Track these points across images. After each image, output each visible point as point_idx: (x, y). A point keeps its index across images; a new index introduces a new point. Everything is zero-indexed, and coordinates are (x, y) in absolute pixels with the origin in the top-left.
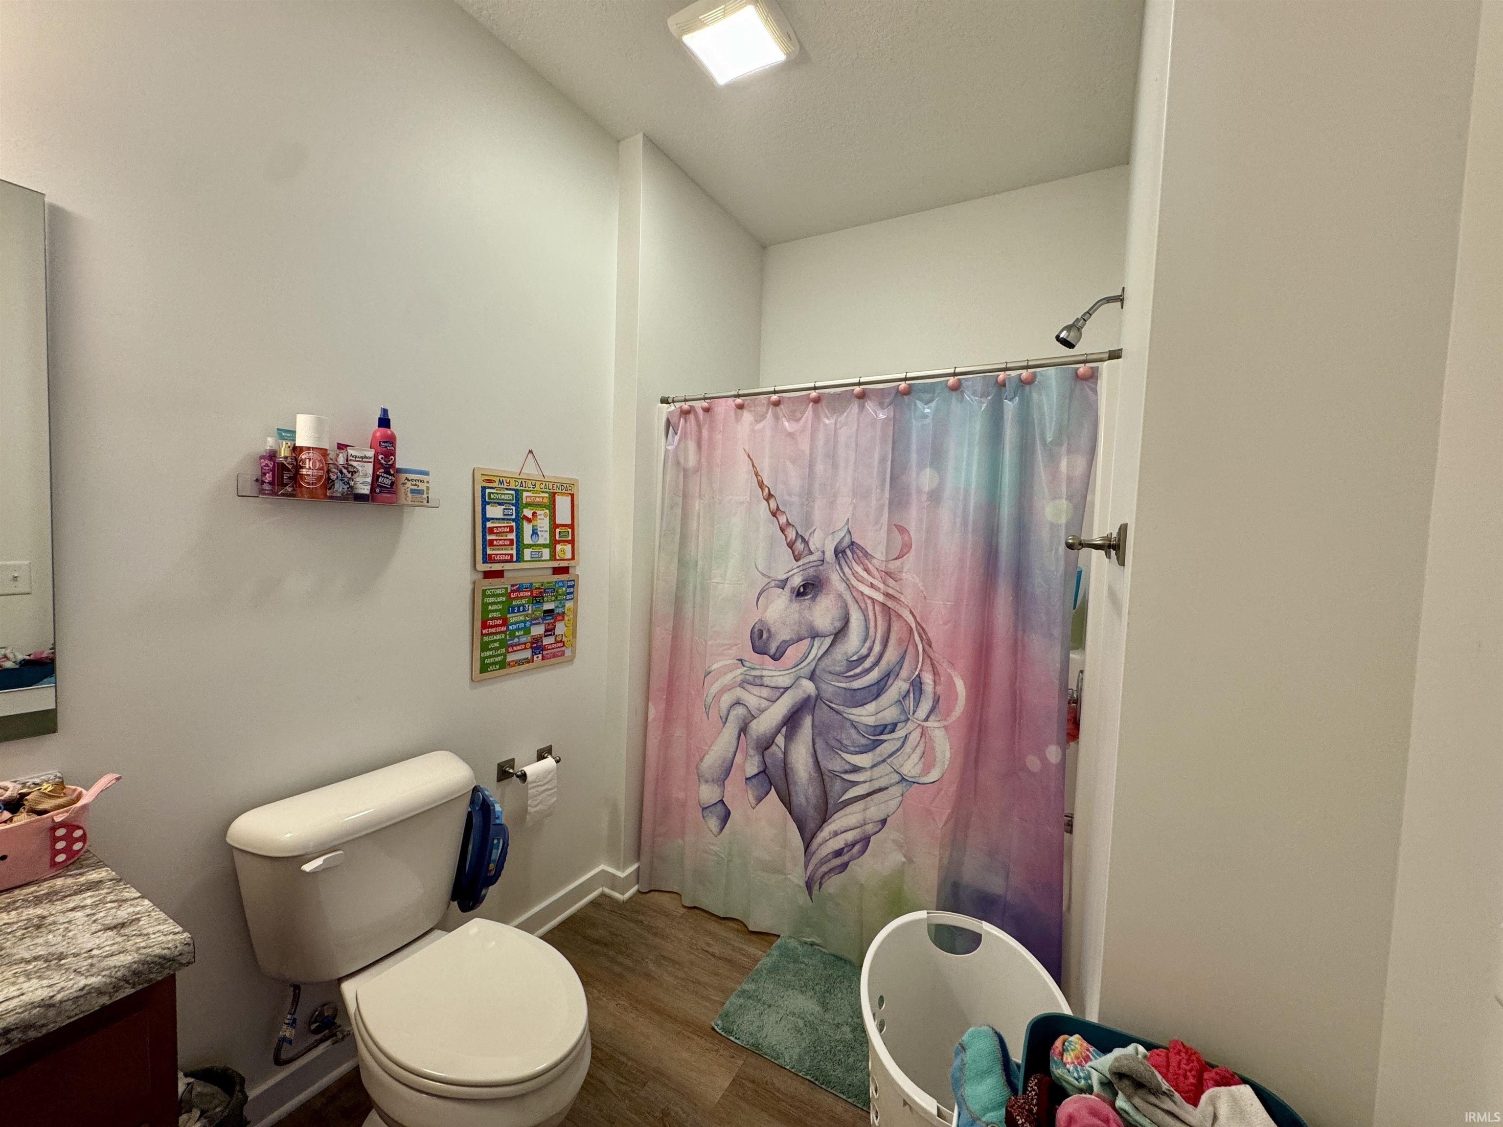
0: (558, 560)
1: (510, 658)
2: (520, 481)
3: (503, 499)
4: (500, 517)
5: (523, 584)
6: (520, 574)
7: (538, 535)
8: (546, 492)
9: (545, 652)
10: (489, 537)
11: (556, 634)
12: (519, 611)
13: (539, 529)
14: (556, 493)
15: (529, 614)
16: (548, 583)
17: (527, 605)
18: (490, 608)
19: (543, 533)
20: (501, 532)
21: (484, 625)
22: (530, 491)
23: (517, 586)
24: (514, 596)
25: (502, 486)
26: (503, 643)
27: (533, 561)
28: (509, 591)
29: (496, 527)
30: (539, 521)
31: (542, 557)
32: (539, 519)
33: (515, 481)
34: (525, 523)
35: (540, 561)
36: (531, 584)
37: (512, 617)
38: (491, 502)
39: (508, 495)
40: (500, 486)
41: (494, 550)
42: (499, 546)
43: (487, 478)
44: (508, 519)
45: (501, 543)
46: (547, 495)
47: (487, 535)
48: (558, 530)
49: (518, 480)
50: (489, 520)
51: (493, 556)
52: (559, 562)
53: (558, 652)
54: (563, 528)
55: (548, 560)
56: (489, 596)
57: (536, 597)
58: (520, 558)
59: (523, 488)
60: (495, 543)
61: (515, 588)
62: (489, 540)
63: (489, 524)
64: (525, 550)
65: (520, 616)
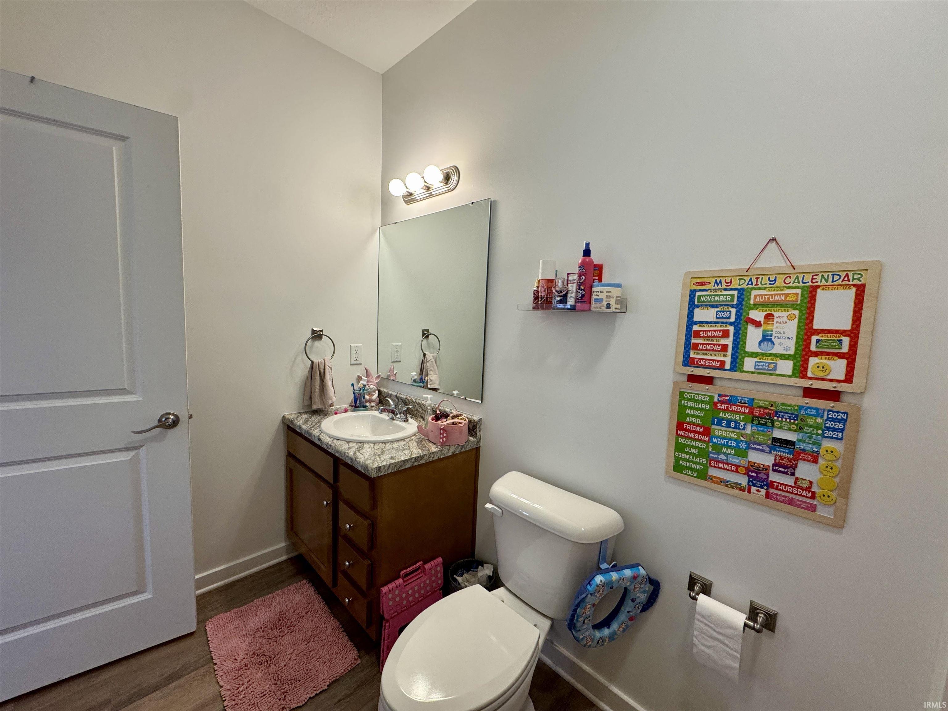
0: (810, 378)
1: (712, 472)
2: (747, 279)
3: (717, 301)
4: (712, 320)
5: (737, 397)
6: (737, 385)
7: (773, 343)
8: (797, 287)
9: (771, 490)
10: (694, 341)
11: (797, 475)
12: (728, 425)
13: (774, 335)
14: (818, 287)
15: (746, 434)
16: (783, 404)
17: (742, 423)
18: (688, 411)
19: (781, 340)
20: (709, 337)
21: (680, 426)
22: (765, 288)
23: (727, 398)
24: (723, 407)
25: (720, 287)
26: (702, 453)
27: (759, 373)
28: (716, 400)
29: (703, 331)
30: (775, 325)
31: (775, 370)
32: (777, 322)
33: (740, 279)
34: (751, 328)
35: (771, 374)
36: (752, 400)
37: (718, 430)
38: (702, 305)
39: (723, 296)
40: (716, 287)
41: (699, 354)
42: (706, 350)
43: (698, 280)
44: (722, 323)
45: (708, 347)
46: (799, 291)
47: (692, 338)
48: (814, 338)
49: (745, 278)
50: (696, 323)
51: (696, 360)
52: (810, 382)
53: (799, 501)
54: (829, 335)
55: (789, 376)
56: (688, 399)
57: (758, 417)
58: (736, 365)
59: (754, 286)
60: (700, 347)
61: (724, 398)
62: (694, 344)
63: (695, 328)
64: (746, 359)
65: (731, 432)
